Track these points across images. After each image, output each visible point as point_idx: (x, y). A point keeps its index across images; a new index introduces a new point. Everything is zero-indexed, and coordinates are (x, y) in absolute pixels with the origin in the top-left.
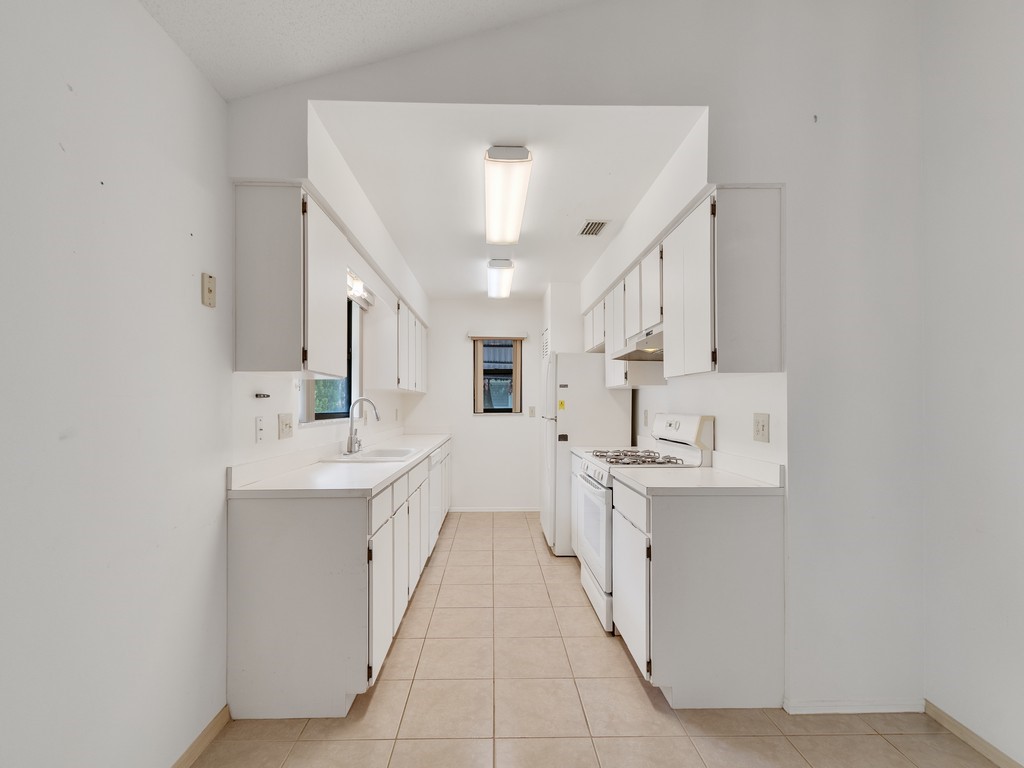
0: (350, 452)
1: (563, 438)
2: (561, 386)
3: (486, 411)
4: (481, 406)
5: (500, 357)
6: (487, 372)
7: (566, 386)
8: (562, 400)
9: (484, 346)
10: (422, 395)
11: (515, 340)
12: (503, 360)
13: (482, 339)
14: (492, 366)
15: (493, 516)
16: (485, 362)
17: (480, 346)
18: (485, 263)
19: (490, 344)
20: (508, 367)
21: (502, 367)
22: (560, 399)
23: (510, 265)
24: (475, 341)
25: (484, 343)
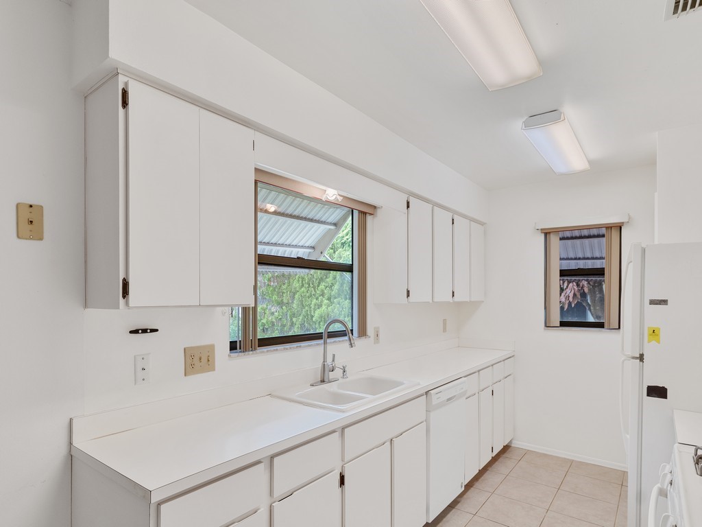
0: (323, 381)
1: (658, 392)
2: (653, 302)
3: (563, 324)
4: (556, 318)
5: (584, 251)
6: (563, 273)
7: (664, 302)
8: (654, 326)
9: (561, 239)
10: (473, 305)
11: (609, 227)
12: (589, 255)
13: (556, 231)
14: (573, 265)
16: (561, 259)
17: (554, 240)
18: (518, 124)
19: (571, 235)
20: (598, 264)
21: (590, 264)
22: (650, 324)
24: (547, 233)
25: (561, 235)
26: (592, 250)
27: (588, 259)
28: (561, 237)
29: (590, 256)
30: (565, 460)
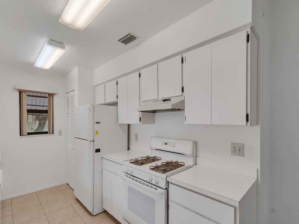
1: (98, 151)
2: (97, 123)
3: (29, 134)
4: (25, 131)
6: (28, 111)
7: (99, 123)
13: (26, 91)
15: (36, 194)
16: (28, 105)
17: (24, 95)
22: (96, 130)
23: (63, 47)
24: (20, 92)
25: (28, 93)
26: (36, 102)
27: (33, 105)
28: (27, 95)
29: (34, 104)
30: (32, 194)
